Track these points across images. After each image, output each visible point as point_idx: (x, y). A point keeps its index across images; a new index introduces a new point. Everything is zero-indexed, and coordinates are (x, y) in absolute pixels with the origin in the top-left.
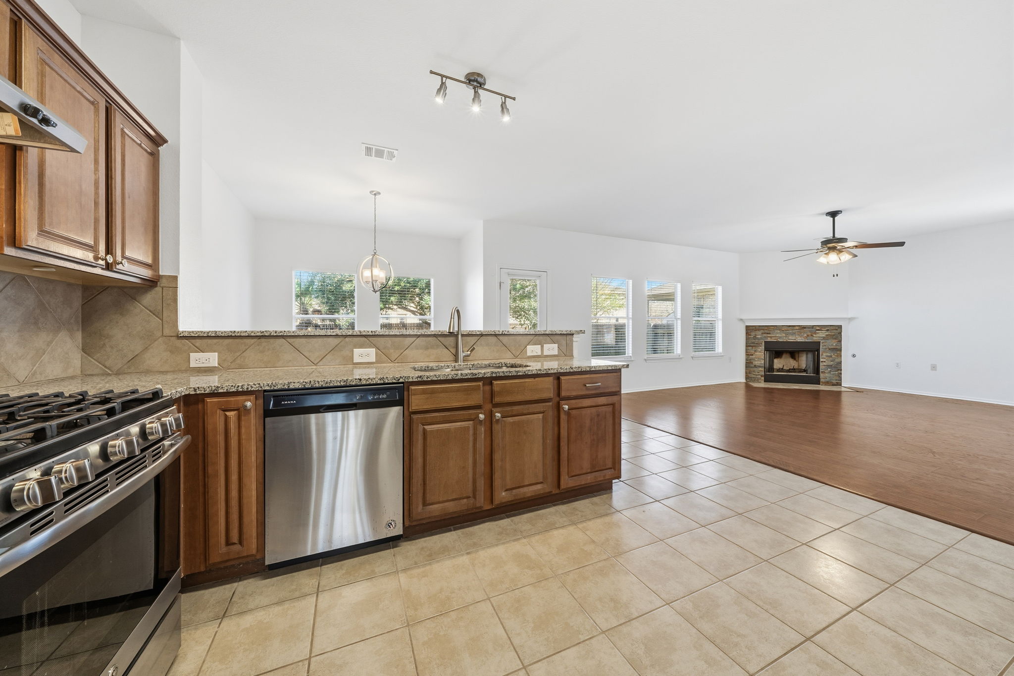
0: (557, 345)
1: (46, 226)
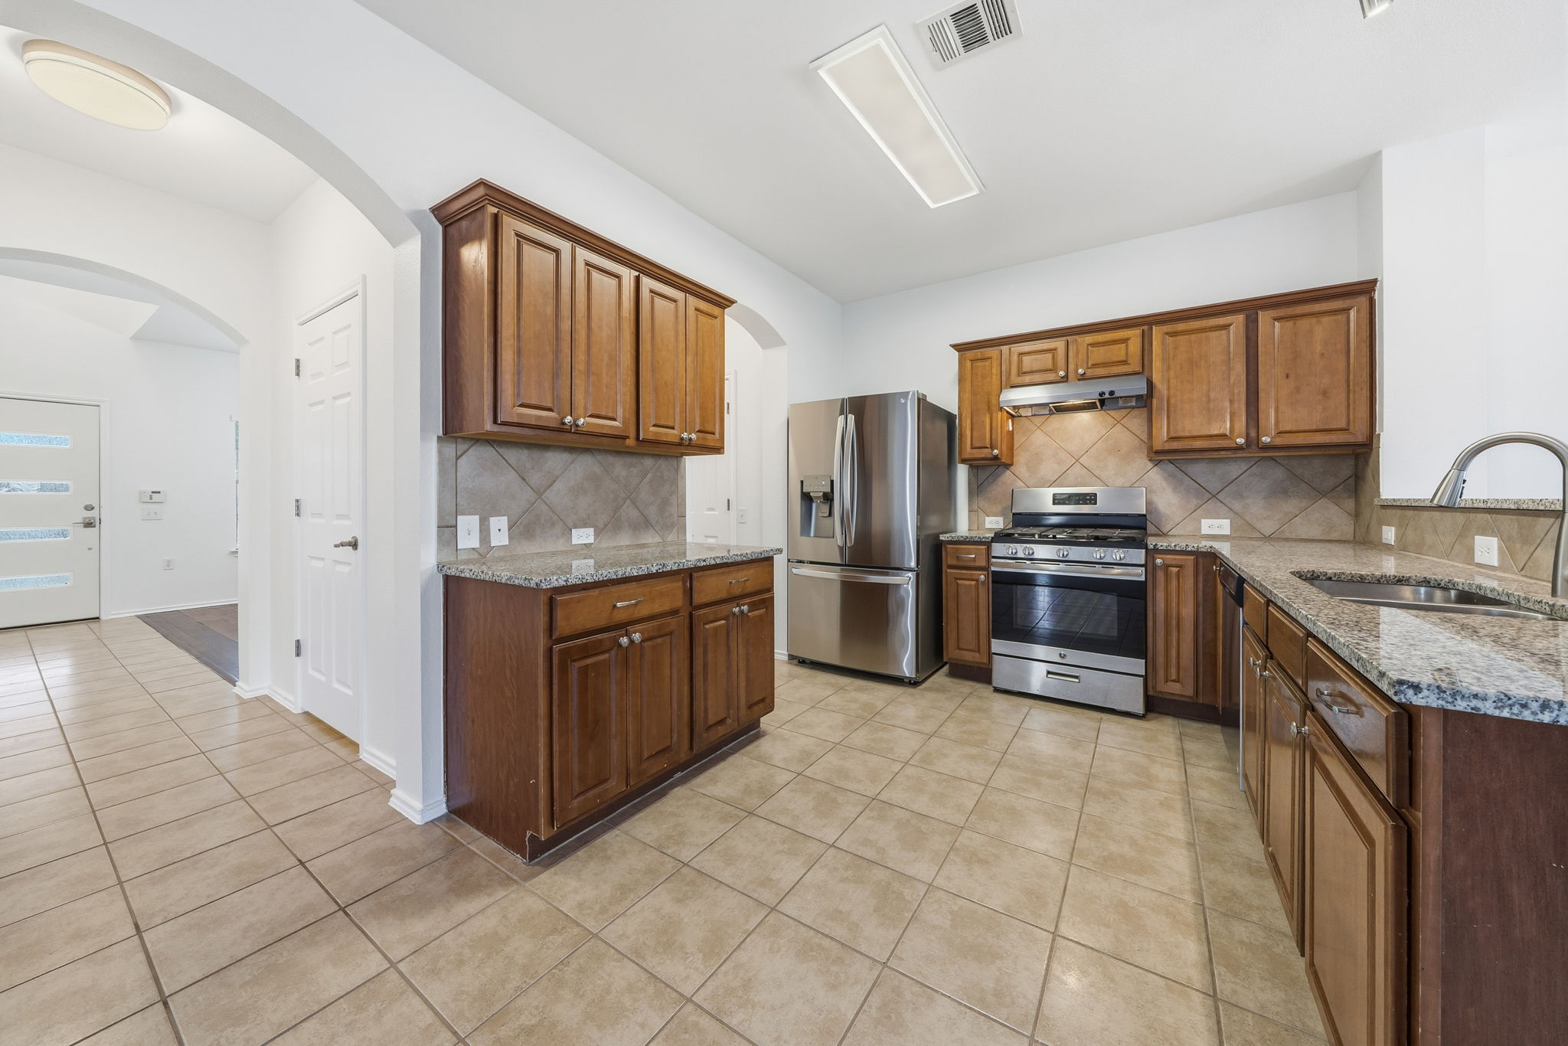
1: (1173, 434)
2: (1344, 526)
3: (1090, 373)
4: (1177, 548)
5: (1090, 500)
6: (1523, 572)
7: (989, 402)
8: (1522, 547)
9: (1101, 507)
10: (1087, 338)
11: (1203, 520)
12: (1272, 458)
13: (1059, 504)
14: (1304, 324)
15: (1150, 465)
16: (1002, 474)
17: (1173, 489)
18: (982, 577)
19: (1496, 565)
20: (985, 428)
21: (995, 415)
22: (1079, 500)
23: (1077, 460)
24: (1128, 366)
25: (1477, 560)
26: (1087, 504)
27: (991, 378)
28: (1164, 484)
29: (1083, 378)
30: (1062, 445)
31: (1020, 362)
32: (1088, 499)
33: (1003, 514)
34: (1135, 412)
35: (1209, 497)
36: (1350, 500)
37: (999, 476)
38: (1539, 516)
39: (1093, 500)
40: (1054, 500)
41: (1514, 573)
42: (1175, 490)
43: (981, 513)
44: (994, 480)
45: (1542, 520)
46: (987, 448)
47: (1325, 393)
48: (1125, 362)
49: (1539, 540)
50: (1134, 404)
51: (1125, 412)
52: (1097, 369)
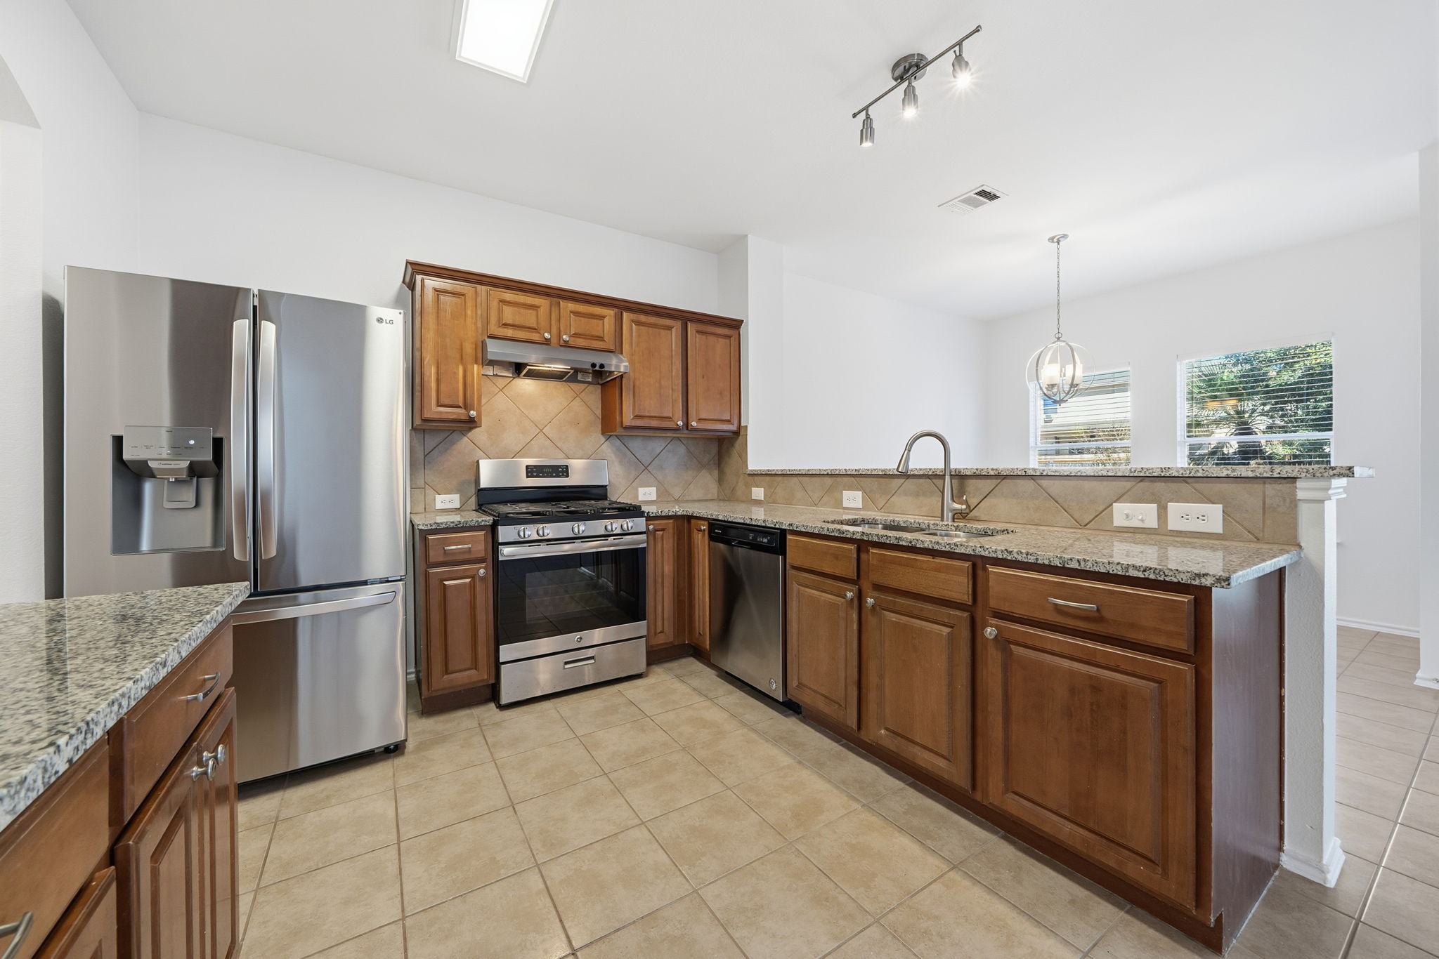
0: (1220, 507)
1: (637, 413)
2: (714, 490)
3: (573, 342)
4: (663, 514)
5: (562, 472)
6: (882, 510)
7: (462, 349)
8: (881, 496)
9: (574, 480)
10: (570, 305)
11: (639, 489)
12: (679, 438)
13: (532, 476)
14: (712, 339)
15: (603, 439)
16: (458, 441)
17: (620, 462)
18: (482, 571)
19: (861, 507)
20: (458, 383)
21: (469, 367)
22: (552, 473)
23: (541, 430)
24: (602, 343)
25: (845, 505)
26: (560, 477)
27: (465, 320)
28: (613, 457)
29: (566, 345)
30: (525, 412)
31: (500, 312)
32: (561, 472)
33: (458, 490)
34: (591, 387)
35: (642, 469)
36: (715, 471)
37: (453, 443)
38: (894, 478)
39: (564, 472)
40: (527, 472)
41: (875, 511)
42: (621, 462)
43: (429, 491)
44: (446, 450)
45: (896, 480)
46: (460, 407)
47: (721, 394)
48: (601, 339)
49: (894, 492)
50: (590, 380)
51: (583, 386)
52: (578, 339)
